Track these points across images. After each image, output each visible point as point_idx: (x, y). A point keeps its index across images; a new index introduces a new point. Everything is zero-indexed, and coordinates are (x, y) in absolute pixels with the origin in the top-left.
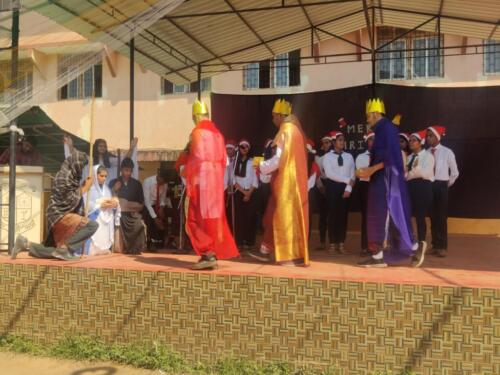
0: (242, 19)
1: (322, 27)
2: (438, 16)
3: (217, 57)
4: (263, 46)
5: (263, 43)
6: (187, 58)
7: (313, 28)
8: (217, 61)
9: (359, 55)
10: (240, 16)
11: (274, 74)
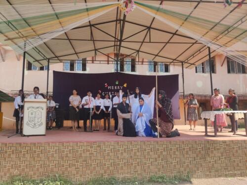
0: (71, 43)
1: (99, 50)
2: (138, 51)
3: (56, 57)
4: (76, 55)
5: (76, 53)
6: (44, 56)
7: (96, 50)
8: (56, 58)
9: (108, 61)
10: (70, 42)
11: (76, 66)
